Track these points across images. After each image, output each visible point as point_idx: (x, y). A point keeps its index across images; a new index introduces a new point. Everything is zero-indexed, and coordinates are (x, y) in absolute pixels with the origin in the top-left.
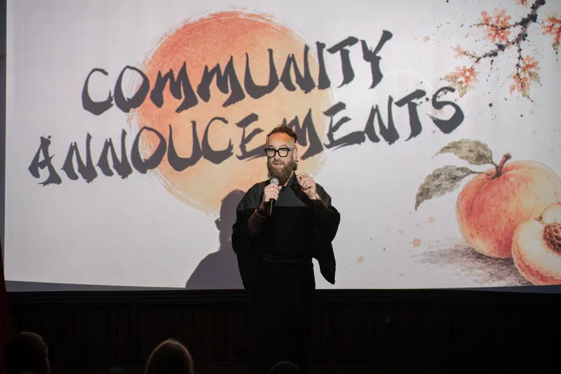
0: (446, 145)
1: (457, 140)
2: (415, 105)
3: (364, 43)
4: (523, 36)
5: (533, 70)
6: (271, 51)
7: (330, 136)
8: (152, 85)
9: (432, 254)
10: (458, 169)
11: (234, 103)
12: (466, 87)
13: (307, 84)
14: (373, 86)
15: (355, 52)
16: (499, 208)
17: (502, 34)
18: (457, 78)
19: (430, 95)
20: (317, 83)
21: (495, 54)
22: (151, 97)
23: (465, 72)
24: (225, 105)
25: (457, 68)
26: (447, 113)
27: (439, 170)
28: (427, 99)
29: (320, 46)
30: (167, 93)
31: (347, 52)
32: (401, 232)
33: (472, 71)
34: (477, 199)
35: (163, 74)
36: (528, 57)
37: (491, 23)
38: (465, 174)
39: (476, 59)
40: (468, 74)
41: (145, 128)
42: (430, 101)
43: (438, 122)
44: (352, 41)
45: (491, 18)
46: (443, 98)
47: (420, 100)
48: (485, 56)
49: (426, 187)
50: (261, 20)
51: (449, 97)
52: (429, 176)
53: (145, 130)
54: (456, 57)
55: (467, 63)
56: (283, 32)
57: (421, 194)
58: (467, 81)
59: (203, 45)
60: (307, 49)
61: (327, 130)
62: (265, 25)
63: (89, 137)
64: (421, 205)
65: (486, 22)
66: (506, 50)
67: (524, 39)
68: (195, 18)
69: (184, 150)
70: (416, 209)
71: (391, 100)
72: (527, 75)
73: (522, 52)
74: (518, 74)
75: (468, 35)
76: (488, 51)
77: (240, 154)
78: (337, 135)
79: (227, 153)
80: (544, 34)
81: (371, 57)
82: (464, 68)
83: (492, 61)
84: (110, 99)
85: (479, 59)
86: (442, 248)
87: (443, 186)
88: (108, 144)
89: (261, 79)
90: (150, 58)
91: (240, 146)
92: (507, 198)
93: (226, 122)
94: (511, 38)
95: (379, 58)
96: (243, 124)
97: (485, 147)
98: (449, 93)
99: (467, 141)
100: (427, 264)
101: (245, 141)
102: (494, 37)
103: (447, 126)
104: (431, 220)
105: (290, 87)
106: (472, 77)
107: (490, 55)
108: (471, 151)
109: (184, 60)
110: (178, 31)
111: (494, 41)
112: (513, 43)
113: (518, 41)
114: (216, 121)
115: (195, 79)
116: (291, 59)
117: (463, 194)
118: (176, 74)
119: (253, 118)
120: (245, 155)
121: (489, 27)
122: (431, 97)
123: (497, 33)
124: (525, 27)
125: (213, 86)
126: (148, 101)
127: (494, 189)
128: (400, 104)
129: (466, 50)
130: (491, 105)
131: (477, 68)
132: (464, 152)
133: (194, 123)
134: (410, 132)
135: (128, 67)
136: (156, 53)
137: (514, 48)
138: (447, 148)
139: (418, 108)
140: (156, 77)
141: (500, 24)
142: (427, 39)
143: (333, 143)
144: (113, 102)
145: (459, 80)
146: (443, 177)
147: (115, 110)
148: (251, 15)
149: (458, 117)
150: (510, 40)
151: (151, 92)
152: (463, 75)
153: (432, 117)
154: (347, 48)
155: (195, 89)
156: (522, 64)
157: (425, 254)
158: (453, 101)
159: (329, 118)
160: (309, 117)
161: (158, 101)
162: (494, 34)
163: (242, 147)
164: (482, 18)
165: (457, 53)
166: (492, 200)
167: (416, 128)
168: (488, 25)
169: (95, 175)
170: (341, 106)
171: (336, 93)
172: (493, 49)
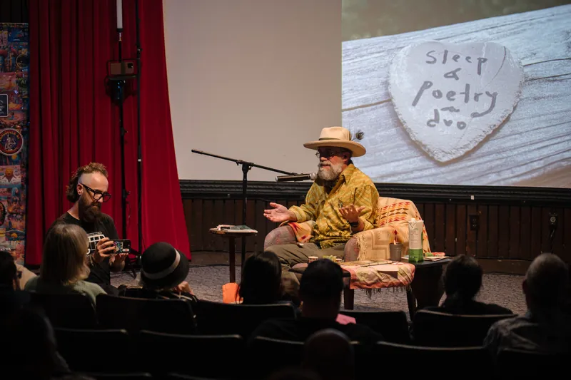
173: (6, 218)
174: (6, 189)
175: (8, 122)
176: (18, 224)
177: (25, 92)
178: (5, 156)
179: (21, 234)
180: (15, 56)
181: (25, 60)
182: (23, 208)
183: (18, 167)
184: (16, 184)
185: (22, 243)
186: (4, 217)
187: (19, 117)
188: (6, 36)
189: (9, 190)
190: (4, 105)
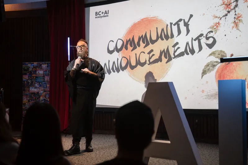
0: (211, 53)
1: (214, 51)
2: (200, 39)
3: (184, 20)
4: (236, 6)
5: (240, 18)
6: (157, 28)
7: (174, 54)
8: (125, 44)
9: (208, 95)
10: (215, 62)
11: (147, 46)
13: (167, 38)
14: (187, 35)
15: (181, 24)
16: (230, 76)
17: (229, 7)
18: (214, 27)
19: (204, 35)
20: (170, 37)
21: (226, 15)
22: (125, 48)
23: (216, 24)
24: (144, 47)
25: (214, 23)
26: (211, 41)
27: (209, 63)
28: (204, 37)
29: (171, 24)
30: (129, 46)
31: (179, 24)
32: (198, 87)
33: (219, 23)
34: (222, 73)
35: (128, 40)
36: (238, 14)
37: (225, 3)
38: (217, 64)
39: (220, 19)
40: (217, 25)
41: (123, 57)
42: (205, 37)
43: (207, 45)
44: (180, 20)
45: (225, 1)
46: (209, 35)
47: (202, 37)
48: (223, 17)
49: (205, 70)
50: (155, 19)
51: (211, 35)
52: (205, 65)
53: (123, 58)
54: (213, 19)
55: (217, 20)
56: (161, 21)
57: (203, 73)
58: (217, 28)
59: (138, 29)
60: (167, 25)
61: (173, 53)
62: (156, 20)
63: (109, 61)
64: (203, 77)
66: (230, 12)
67: (237, 7)
68: (137, 21)
69: (133, 63)
70: (202, 78)
71: (192, 39)
72: (238, 21)
73: (236, 12)
74: (235, 21)
75: (217, 10)
76: (224, 14)
77: (149, 63)
78: (176, 54)
79: (145, 63)
80: (244, 3)
81: (186, 25)
82: (216, 23)
83: (226, 18)
84: (114, 49)
85: (221, 18)
86: (211, 93)
87: (210, 69)
88: (114, 63)
89: (154, 38)
90: (124, 35)
91: (149, 60)
92: (233, 72)
93: (144, 53)
94: (232, 7)
95: (189, 24)
96: (149, 53)
97: (224, 52)
98: (211, 33)
99: (218, 51)
100: (207, 99)
101: (150, 58)
102: (226, 8)
103: (210, 46)
104: (207, 82)
105: (162, 39)
106: (219, 26)
107: (225, 16)
108: (219, 54)
109: (133, 35)
110: (132, 26)
111: (226, 10)
112: (233, 9)
113: (235, 8)
114: (142, 53)
115: (136, 41)
116: (163, 30)
117: (217, 72)
118: (131, 40)
119: (152, 51)
120: (150, 63)
122: (205, 36)
123: (227, 7)
124: (237, 2)
125: (141, 42)
126: (124, 49)
127: (228, 69)
128: (195, 40)
129: (217, 16)
130: (225, 35)
131: (221, 22)
132: (217, 55)
133: (136, 54)
134: (199, 50)
135: (119, 39)
136: (126, 34)
137: (233, 11)
138: (211, 54)
139: (201, 40)
140: (126, 41)
141: (228, 3)
142: (204, 14)
143: (175, 57)
144: (115, 50)
145: (214, 28)
146: (210, 65)
147: (115, 52)
148: (152, 18)
149: (214, 42)
150: (232, 9)
151: (125, 46)
152: (216, 25)
153: (205, 43)
154: (179, 23)
155: (136, 43)
156: (236, 17)
157: (206, 96)
158: (212, 36)
159: (173, 48)
160: (168, 48)
161: (126, 49)
163: (149, 61)
164: (222, 2)
165: (214, 18)
166: (227, 73)
167: (200, 48)
168: (224, 4)
169: (111, 72)
170: (177, 43)
171: (176, 39)
172: (226, 13)
175: (47, 90)
178: (46, 100)
180: (49, 71)
190: (46, 85)
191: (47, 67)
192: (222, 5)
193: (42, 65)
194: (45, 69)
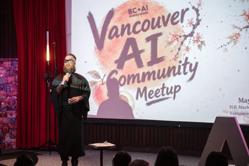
12: (236, 41)
21: (248, 27)
23: (236, 35)
25: (233, 33)
28: (222, 46)
33: (239, 34)
37: (246, 14)
39: (240, 29)
40: (237, 36)
45: (246, 12)
48: (244, 28)
54: (233, 29)
55: (237, 31)
58: (237, 39)
65: (245, 14)
75: (238, 19)
76: (245, 26)
82: (236, 33)
83: (247, 30)
85: (241, 29)
102: (248, 20)
106: (239, 37)
107: (246, 28)
111: (247, 21)
121: (246, 16)
129: (237, 26)
130: (246, 48)
131: (241, 33)
142: (222, 22)
145: (234, 38)
162: (247, 19)
164: (243, 12)
165: (233, 27)
168: (245, 15)
172: (247, 25)
173: (10, 130)
174: (10, 120)
175: (11, 95)
176: (14, 133)
177: (17, 84)
178: (10, 108)
179: (15, 136)
180: (13, 71)
181: (17, 72)
182: (16, 127)
183: (15, 111)
184: (14, 118)
185: (15, 139)
186: (9, 130)
187: (15, 93)
188: (10, 63)
189: (11, 120)
190: (10, 89)
191: (12, 65)
192: (244, 15)
193: (4, 63)
194: (8, 67)
